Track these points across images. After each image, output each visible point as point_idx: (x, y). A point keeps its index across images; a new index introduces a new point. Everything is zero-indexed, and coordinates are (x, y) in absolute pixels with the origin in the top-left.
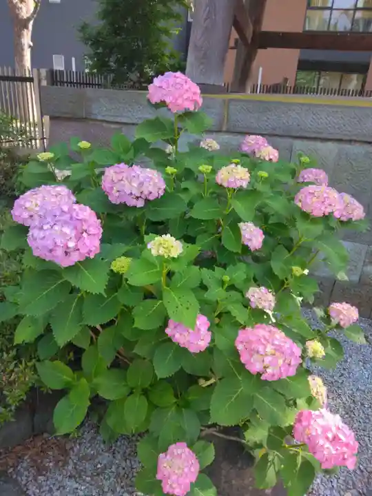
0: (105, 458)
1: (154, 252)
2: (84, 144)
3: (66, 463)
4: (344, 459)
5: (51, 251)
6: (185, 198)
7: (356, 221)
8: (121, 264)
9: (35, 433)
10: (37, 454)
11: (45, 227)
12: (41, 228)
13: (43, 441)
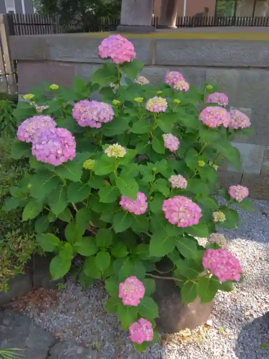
0: (84, 300)
1: (109, 155)
2: (54, 87)
3: (58, 304)
4: (233, 275)
5: (47, 157)
6: (127, 120)
7: (244, 128)
8: (89, 164)
9: (35, 288)
10: (38, 300)
11: (43, 143)
12: (40, 143)
13: (40, 293)
